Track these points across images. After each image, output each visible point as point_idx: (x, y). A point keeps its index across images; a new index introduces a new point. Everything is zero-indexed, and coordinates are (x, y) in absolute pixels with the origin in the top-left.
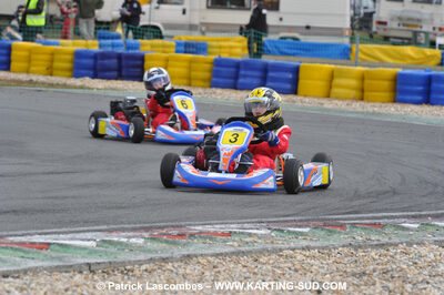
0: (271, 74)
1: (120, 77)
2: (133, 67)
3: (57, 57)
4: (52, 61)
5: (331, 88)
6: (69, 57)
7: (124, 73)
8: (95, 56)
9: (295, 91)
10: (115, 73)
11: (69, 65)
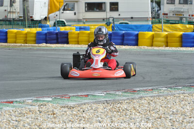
0: (125, 38)
1: (58, 43)
2: (64, 38)
3: (28, 35)
4: (26, 37)
5: (153, 42)
6: (34, 35)
7: (59, 40)
8: (46, 34)
9: (137, 45)
10: (55, 41)
11: (34, 39)
